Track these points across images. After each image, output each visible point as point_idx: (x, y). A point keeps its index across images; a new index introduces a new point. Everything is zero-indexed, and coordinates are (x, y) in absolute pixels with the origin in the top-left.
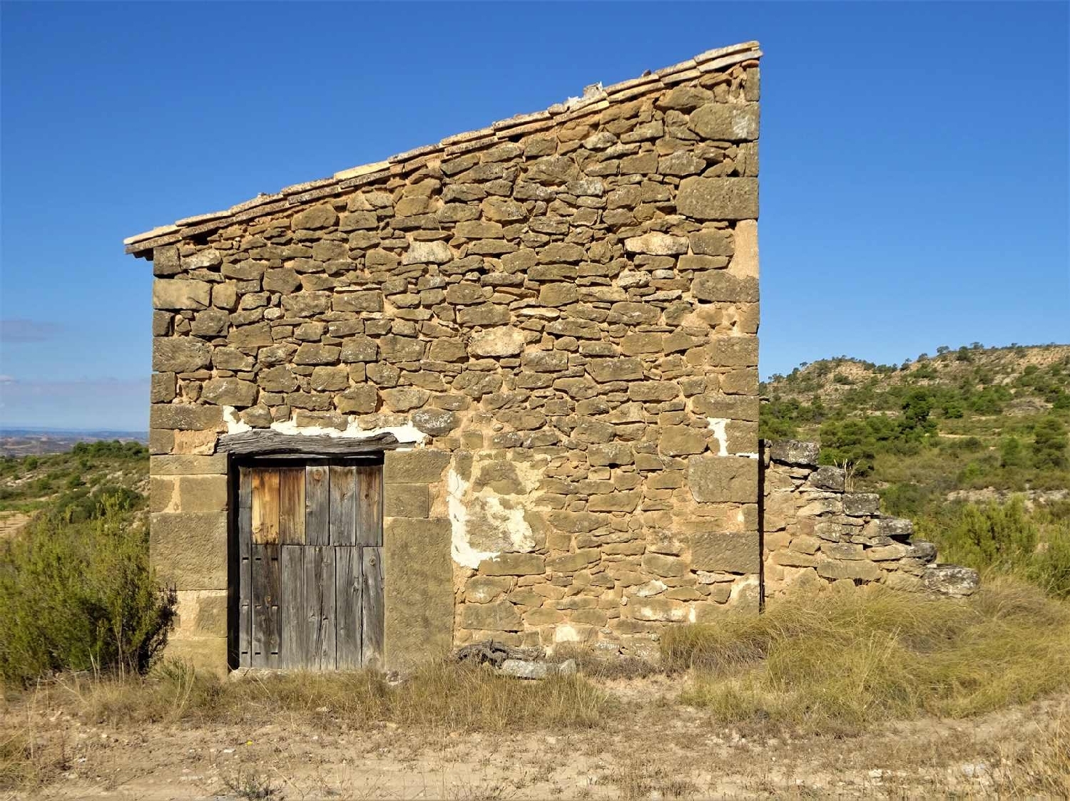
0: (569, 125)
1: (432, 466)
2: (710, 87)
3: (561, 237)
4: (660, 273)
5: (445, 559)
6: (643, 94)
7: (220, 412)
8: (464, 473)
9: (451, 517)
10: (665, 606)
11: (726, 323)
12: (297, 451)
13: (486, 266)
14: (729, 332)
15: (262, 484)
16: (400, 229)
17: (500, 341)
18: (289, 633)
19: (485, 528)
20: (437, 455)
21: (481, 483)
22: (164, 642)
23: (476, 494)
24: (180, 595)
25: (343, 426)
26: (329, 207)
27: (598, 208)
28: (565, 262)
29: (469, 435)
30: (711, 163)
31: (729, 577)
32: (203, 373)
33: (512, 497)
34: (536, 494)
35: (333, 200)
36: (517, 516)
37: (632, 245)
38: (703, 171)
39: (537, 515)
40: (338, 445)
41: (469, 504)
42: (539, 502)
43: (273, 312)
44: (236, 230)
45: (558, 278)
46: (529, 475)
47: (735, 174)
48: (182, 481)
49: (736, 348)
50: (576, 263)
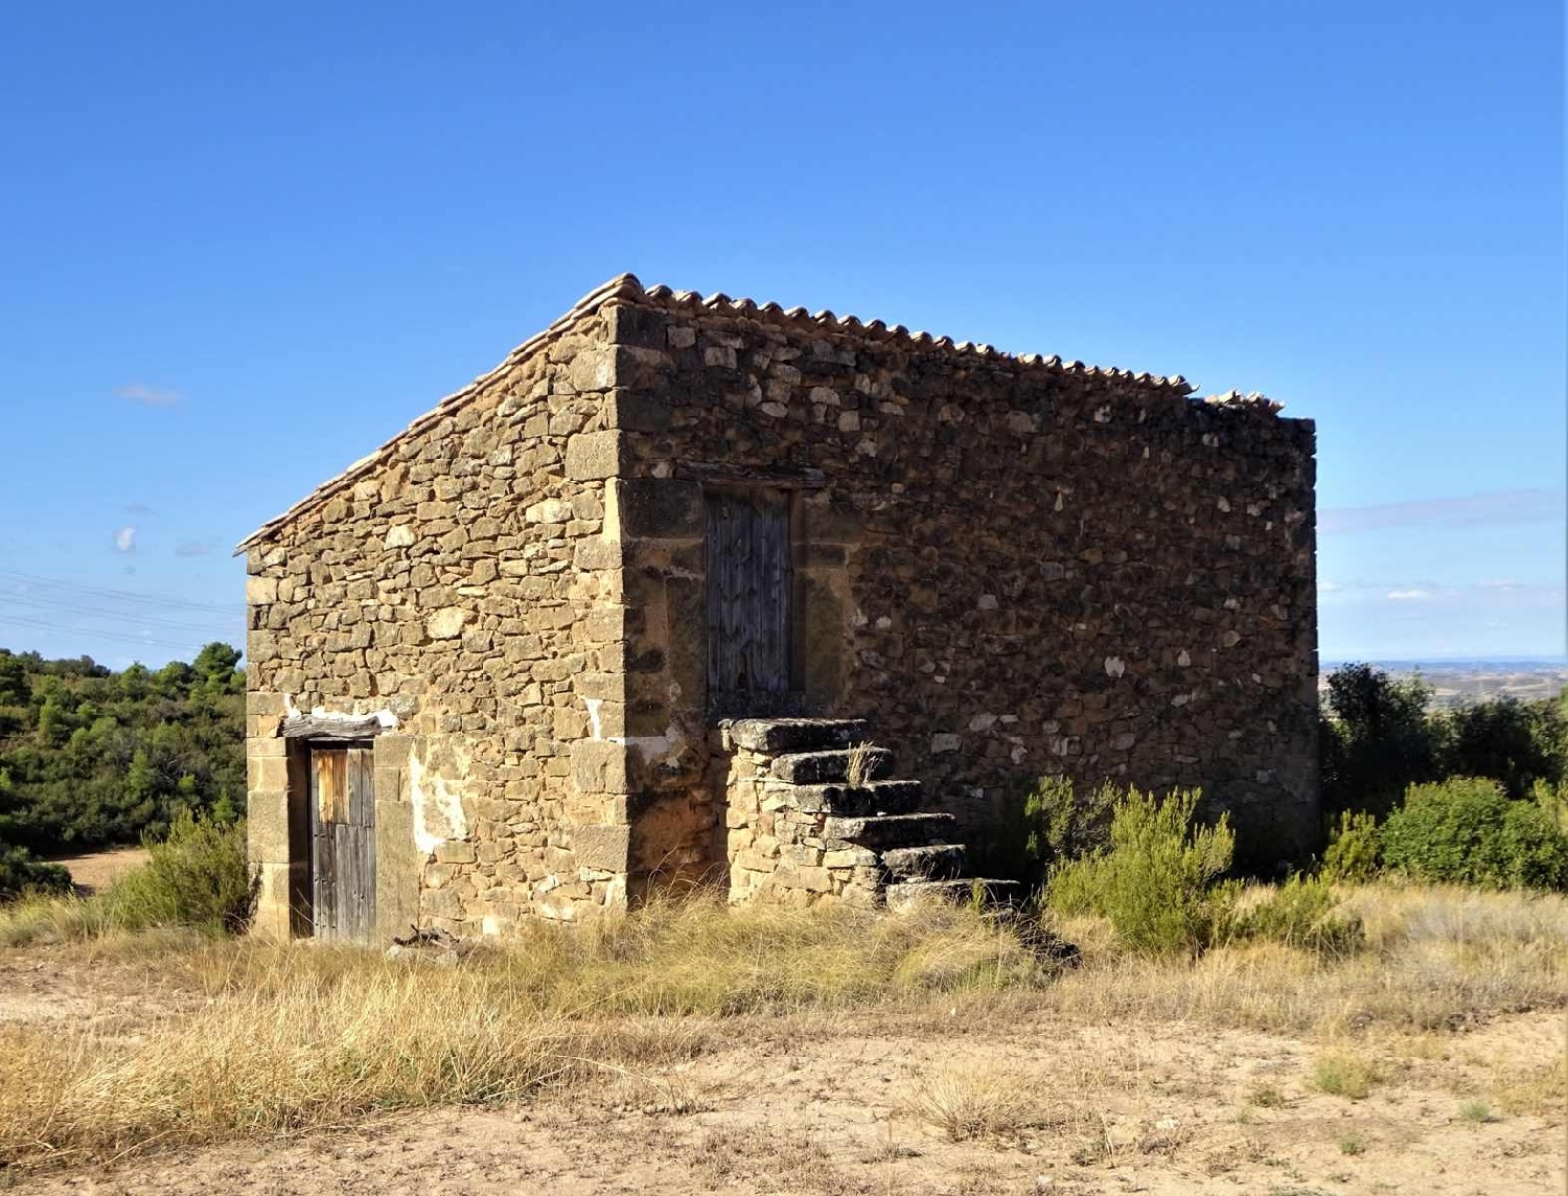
0: (485, 393)
1: (400, 749)
2: (586, 332)
3: (481, 512)
4: (552, 543)
5: (410, 843)
6: (535, 351)
7: (282, 699)
8: (421, 757)
9: (413, 802)
10: (558, 903)
11: (602, 594)
12: (328, 735)
13: (435, 547)
14: (606, 603)
15: (324, 765)
16: (383, 516)
17: (445, 623)
18: (341, 910)
19: (436, 813)
20: (404, 740)
21: (434, 768)
22: (256, 907)
23: (430, 779)
24: (265, 866)
25: (350, 710)
26: (341, 500)
27: (507, 479)
28: (485, 538)
29: (424, 719)
30: (587, 416)
31: (606, 875)
32: (275, 662)
33: (452, 782)
34: (468, 780)
35: (342, 493)
36: (455, 800)
37: (532, 515)
38: (582, 426)
39: (470, 801)
40: (349, 729)
41: (424, 788)
42: (469, 788)
43: (311, 604)
44: (289, 529)
45: (481, 555)
46: (464, 762)
47: (602, 427)
48: (264, 761)
49: (606, 620)
50: (494, 538)
